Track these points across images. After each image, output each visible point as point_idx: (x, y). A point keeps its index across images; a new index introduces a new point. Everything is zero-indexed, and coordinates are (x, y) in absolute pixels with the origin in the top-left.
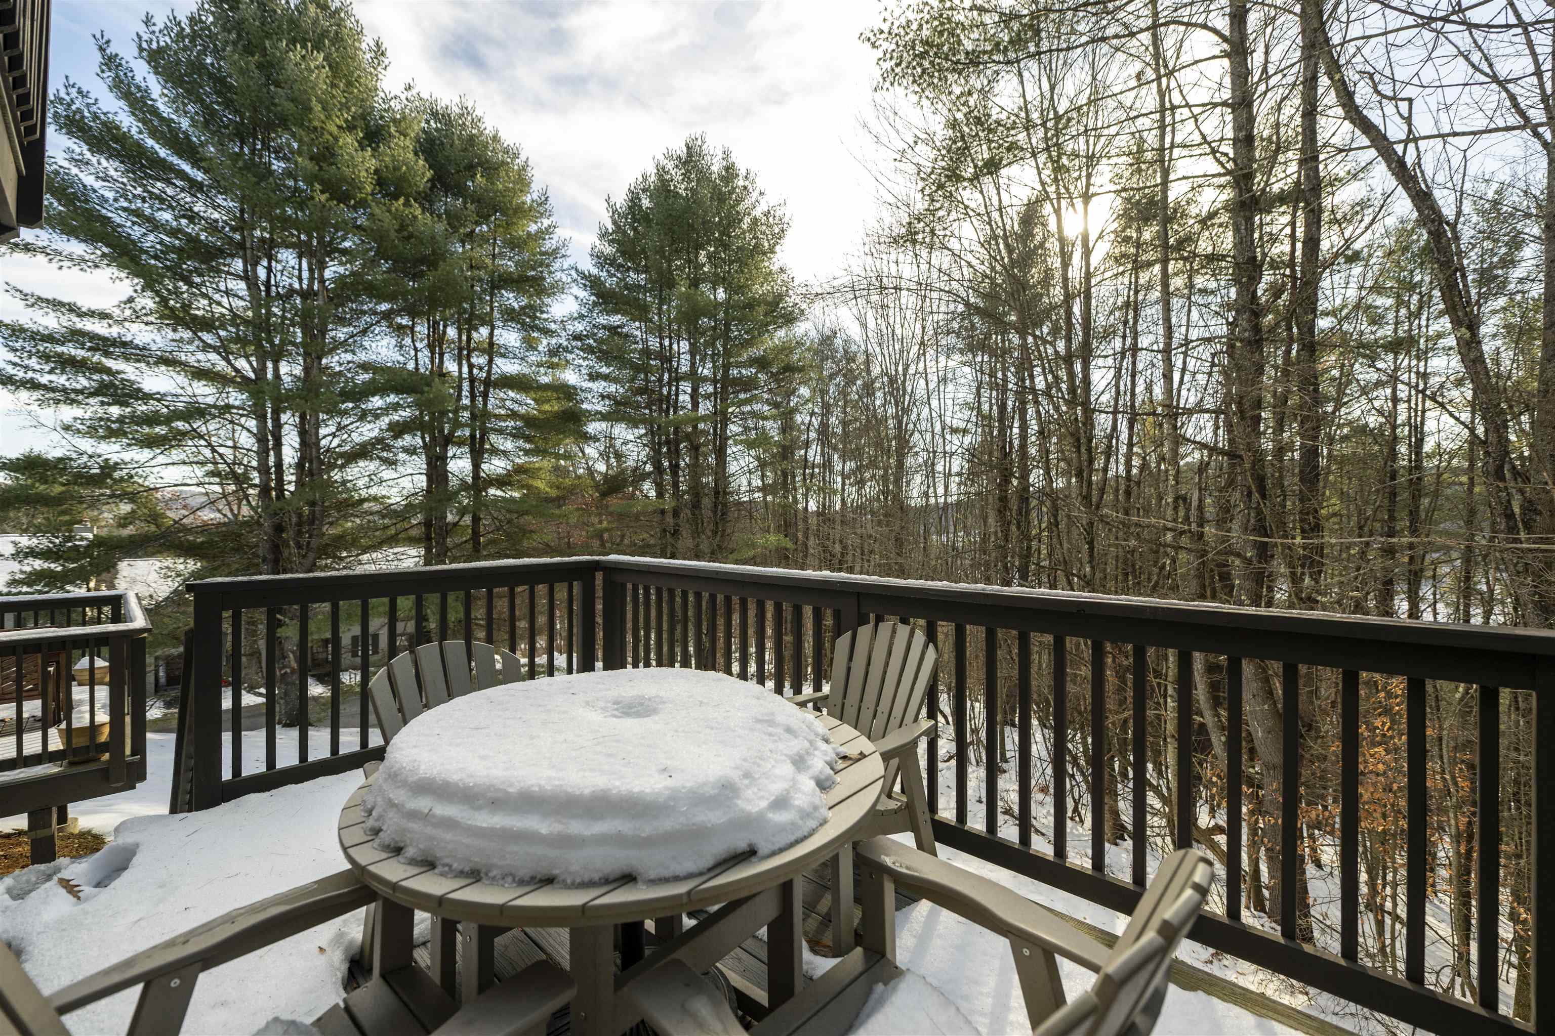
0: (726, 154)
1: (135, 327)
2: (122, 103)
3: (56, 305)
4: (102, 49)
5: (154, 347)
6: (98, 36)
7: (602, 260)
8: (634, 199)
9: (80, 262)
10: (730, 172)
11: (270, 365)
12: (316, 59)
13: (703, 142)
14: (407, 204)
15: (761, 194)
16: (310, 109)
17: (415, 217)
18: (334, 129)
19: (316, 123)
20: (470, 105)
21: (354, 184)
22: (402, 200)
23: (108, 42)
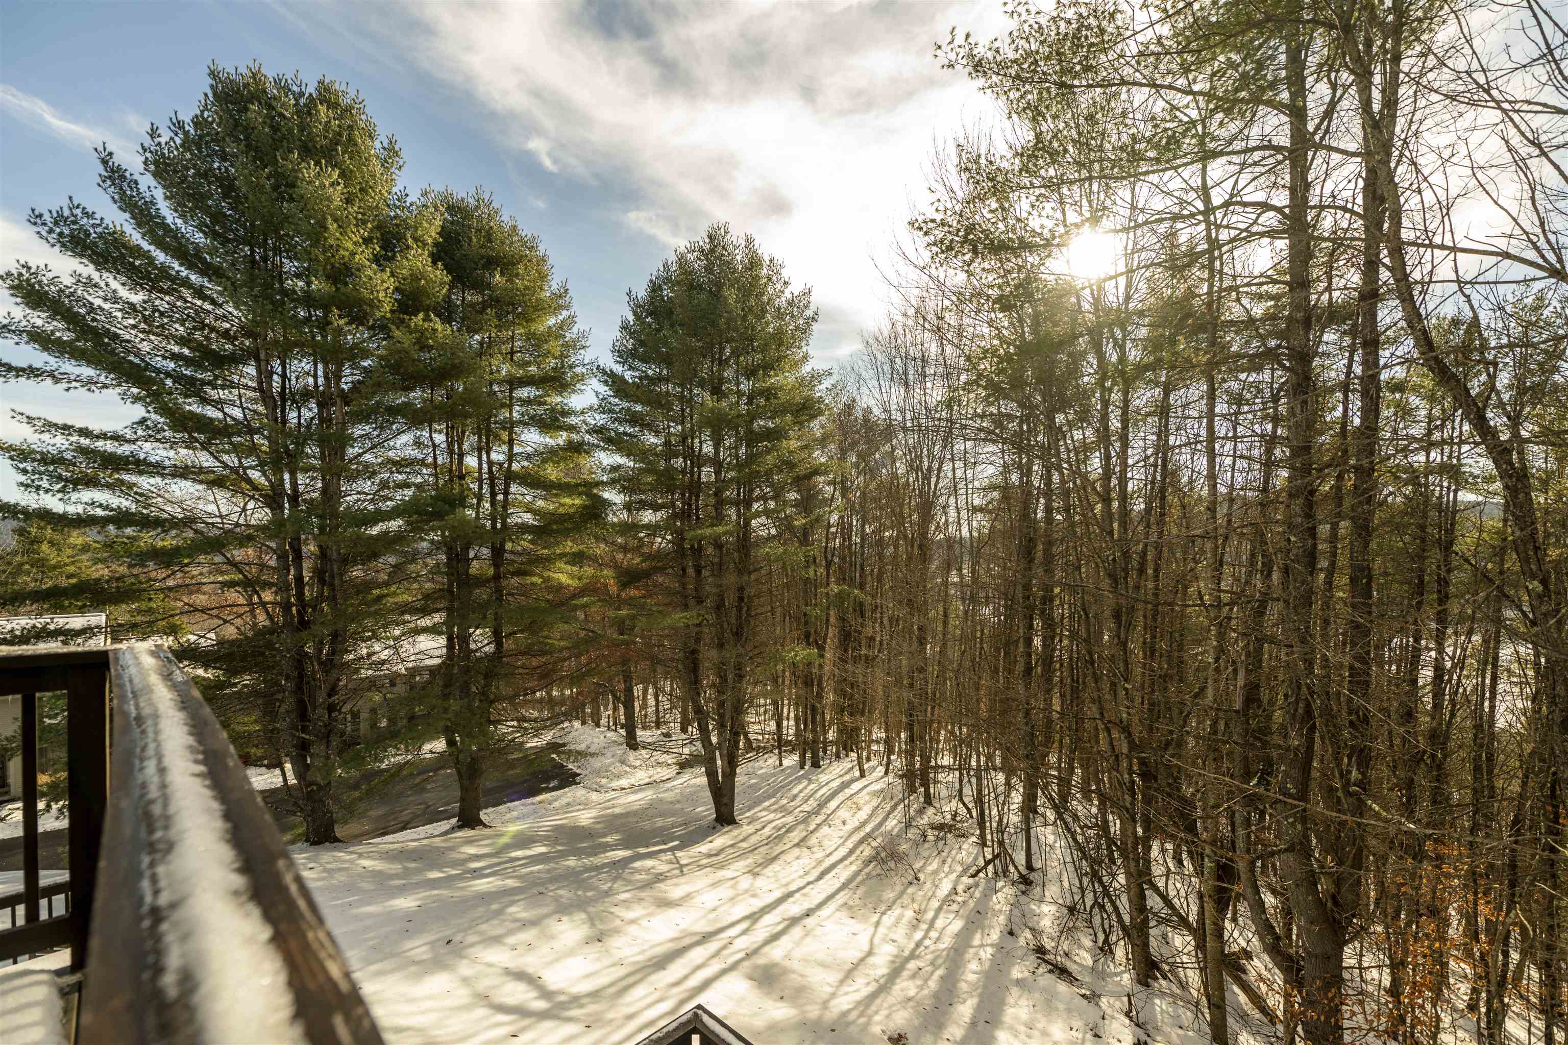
0: (749, 241)
1: (147, 446)
2: (127, 215)
3: (66, 429)
4: (104, 162)
5: (167, 463)
6: (101, 149)
7: (624, 356)
8: (655, 288)
9: (89, 383)
10: (754, 262)
11: (287, 476)
12: (330, 176)
13: (727, 232)
14: (427, 319)
15: (786, 283)
16: (326, 229)
17: (435, 330)
18: (350, 245)
19: (331, 241)
20: (486, 196)
21: (374, 304)
22: (421, 316)
23: (110, 154)
